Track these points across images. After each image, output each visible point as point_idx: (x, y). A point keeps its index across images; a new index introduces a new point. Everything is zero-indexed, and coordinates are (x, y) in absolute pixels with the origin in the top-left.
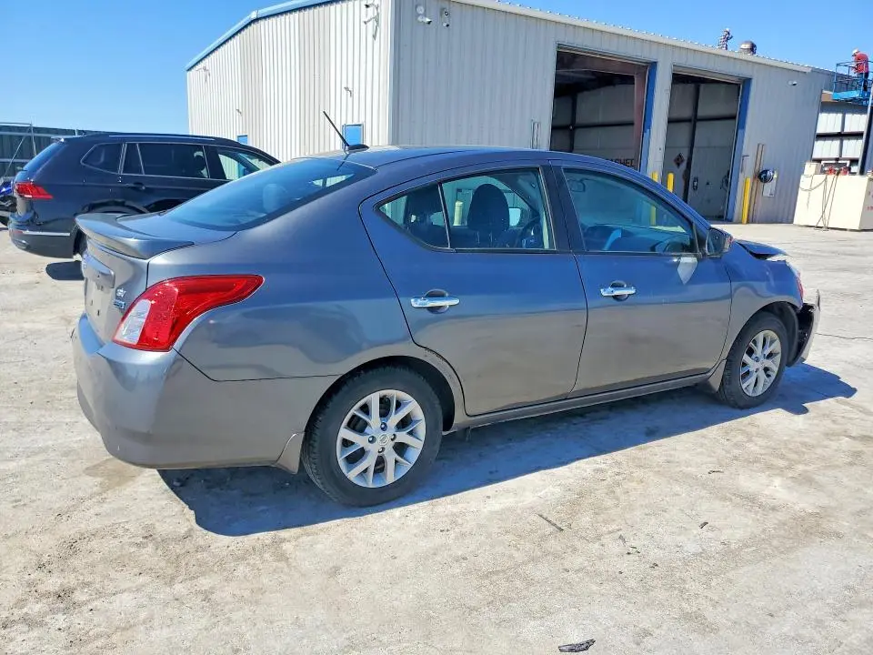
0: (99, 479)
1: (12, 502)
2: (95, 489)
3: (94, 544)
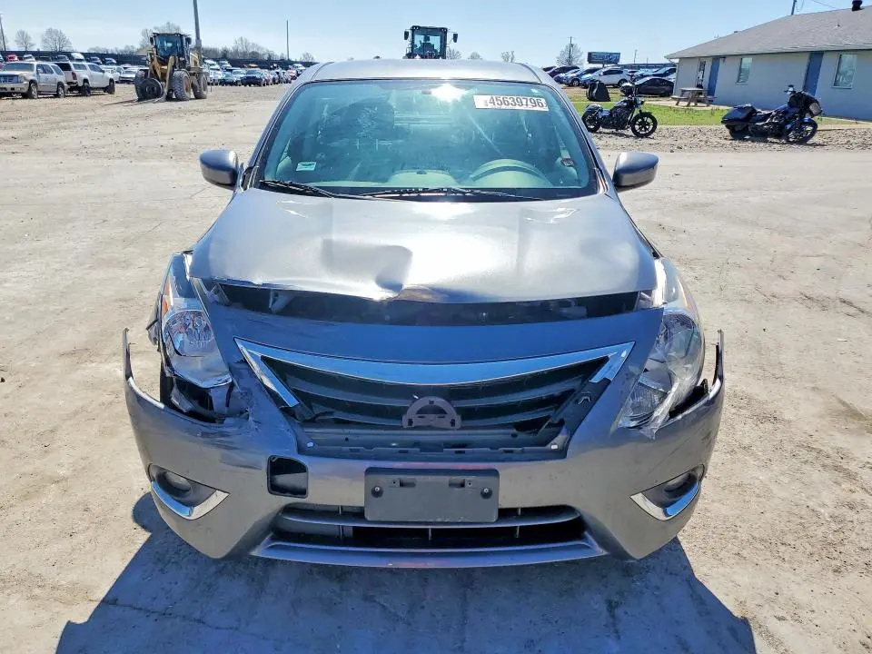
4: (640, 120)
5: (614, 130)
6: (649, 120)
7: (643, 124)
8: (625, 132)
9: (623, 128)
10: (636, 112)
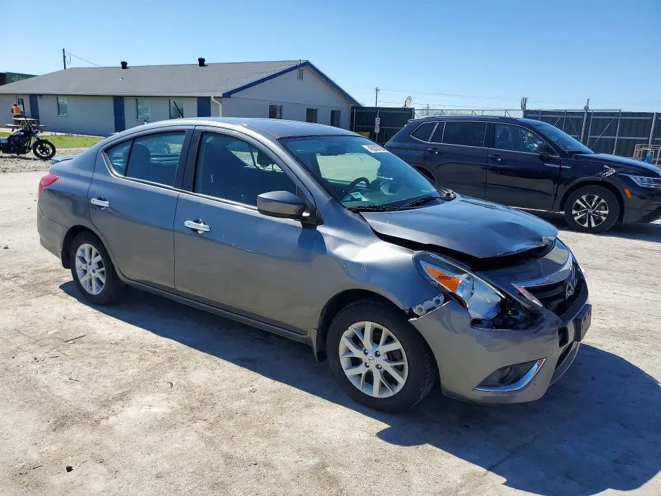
4: (39, 146)
5: (15, 155)
6: (48, 146)
7: (44, 149)
8: (28, 155)
9: (25, 153)
10: (33, 140)
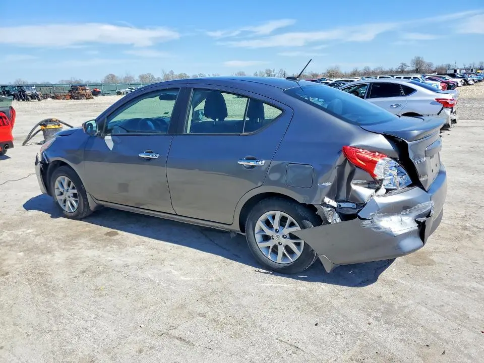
0: (431, 258)
1: (477, 263)
2: (435, 254)
3: (449, 237)
